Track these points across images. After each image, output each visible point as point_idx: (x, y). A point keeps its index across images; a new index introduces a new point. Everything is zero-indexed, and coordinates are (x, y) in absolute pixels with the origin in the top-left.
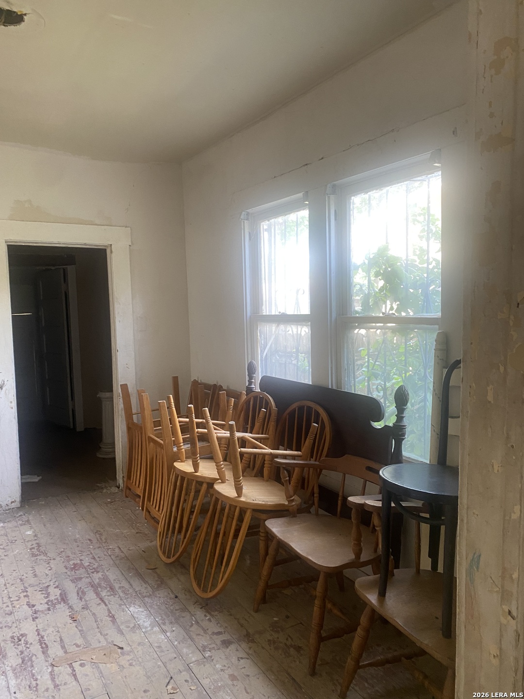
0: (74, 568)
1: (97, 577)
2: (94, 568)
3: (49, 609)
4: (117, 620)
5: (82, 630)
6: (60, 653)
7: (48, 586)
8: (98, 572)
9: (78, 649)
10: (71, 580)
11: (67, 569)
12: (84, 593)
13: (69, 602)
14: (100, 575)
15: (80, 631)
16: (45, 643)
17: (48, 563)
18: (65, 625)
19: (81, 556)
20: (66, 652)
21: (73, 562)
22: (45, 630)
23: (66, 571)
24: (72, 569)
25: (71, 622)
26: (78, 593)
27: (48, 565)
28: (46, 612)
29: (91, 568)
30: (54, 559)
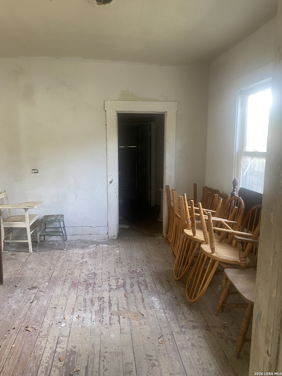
0: (132, 272)
1: (141, 279)
2: (141, 274)
3: (116, 289)
4: (145, 301)
5: (128, 302)
6: (116, 309)
7: (119, 278)
8: (142, 277)
9: (124, 310)
10: (129, 278)
11: (129, 272)
12: (133, 285)
13: (126, 288)
14: (143, 278)
15: (127, 302)
16: (111, 304)
17: (122, 268)
18: (121, 298)
19: (137, 267)
20: (118, 310)
21: (132, 269)
22: (112, 298)
23: (128, 273)
24: (131, 273)
25: (124, 297)
26: (131, 285)
27: (121, 268)
28: (115, 290)
29: (140, 274)
30: (125, 266)
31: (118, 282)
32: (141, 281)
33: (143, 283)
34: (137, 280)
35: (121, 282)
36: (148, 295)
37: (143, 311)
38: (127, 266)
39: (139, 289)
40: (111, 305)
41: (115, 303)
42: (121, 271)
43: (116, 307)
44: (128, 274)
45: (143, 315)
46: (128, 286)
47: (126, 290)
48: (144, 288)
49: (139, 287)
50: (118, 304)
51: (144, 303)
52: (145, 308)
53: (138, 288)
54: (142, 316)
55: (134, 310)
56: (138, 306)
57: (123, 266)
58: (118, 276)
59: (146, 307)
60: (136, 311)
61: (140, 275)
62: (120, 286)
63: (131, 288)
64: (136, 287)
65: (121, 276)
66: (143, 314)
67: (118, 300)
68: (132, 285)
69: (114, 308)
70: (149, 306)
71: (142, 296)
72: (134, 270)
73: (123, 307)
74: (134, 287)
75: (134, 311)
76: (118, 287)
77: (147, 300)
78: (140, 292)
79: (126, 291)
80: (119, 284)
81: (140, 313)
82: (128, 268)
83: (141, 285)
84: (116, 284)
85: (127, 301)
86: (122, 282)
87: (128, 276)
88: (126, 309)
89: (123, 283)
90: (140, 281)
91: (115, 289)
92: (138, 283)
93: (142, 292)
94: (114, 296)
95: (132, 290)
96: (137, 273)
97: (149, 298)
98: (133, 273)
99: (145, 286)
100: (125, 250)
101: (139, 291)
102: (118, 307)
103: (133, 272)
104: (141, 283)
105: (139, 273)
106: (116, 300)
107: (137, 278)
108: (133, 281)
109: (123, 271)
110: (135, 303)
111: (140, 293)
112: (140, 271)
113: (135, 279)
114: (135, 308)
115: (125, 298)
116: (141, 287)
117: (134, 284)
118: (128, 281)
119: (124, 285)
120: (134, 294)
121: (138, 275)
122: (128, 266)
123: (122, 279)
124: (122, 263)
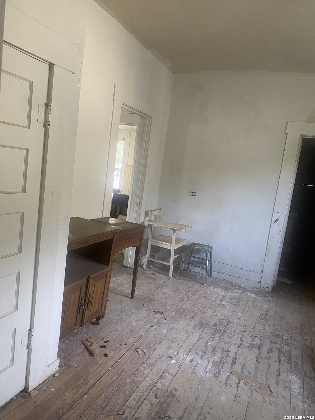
1: (285, 348)
3: (249, 347)
5: (258, 368)
6: (239, 370)
7: (257, 337)
8: (288, 346)
9: (248, 375)
10: (270, 341)
11: (272, 334)
12: (272, 351)
13: (261, 350)
14: (288, 348)
16: (235, 361)
18: (251, 360)
19: (285, 332)
20: (242, 372)
22: (240, 355)
24: (275, 336)
25: (255, 360)
27: (264, 327)
30: (269, 326)
31: (254, 340)
32: (285, 350)
33: (286, 354)
34: (280, 347)
35: (257, 342)
36: (288, 370)
37: (273, 387)
38: (271, 327)
39: (278, 359)
40: (235, 363)
41: (241, 363)
42: (263, 330)
43: (241, 367)
44: (270, 336)
45: (272, 392)
46: (264, 350)
47: (260, 353)
48: (286, 360)
49: (279, 357)
50: (244, 365)
51: (278, 377)
52: (277, 383)
53: (277, 357)
54: (270, 392)
55: (262, 380)
56: (269, 378)
57: (267, 325)
58: (256, 333)
59: (279, 384)
60: (264, 383)
61: (286, 343)
62: (255, 346)
63: (268, 353)
64: (275, 354)
65: (260, 335)
66: (272, 390)
67: (245, 360)
68: (270, 351)
69: (238, 368)
70: (284, 385)
71: (279, 369)
72: (279, 334)
73: (249, 372)
74: (272, 354)
75: (262, 382)
76: (251, 346)
77: (284, 376)
78: (278, 363)
79: (260, 355)
80: (254, 343)
81: (269, 387)
82: (273, 330)
83: (282, 355)
84: (250, 342)
85: (257, 366)
86: (259, 342)
87: (269, 339)
88: (252, 375)
89: (260, 344)
90: (283, 350)
91: (247, 347)
92: (279, 351)
93: (281, 364)
94: (243, 354)
95: (268, 356)
96: (283, 340)
97: (287, 375)
98: (276, 338)
99: (287, 358)
100: (277, 307)
101: (278, 361)
102: (242, 369)
103: (277, 336)
104: (284, 353)
105: (285, 340)
106: (243, 360)
107: (280, 345)
108: (274, 346)
109: (265, 330)
110: (267, 373)
111: (278, 365)
112: (287, 339)
113: (277, 344)
114: (265, 379)
115: (256, 363)
116: (282, 357)
117: (274, 350)
118: (267, 345)
119: (260, 347)
120: (269, 362)
121: (282, 342)
122: (273, 327)
123: (260, 338)
124: (267, 321)
